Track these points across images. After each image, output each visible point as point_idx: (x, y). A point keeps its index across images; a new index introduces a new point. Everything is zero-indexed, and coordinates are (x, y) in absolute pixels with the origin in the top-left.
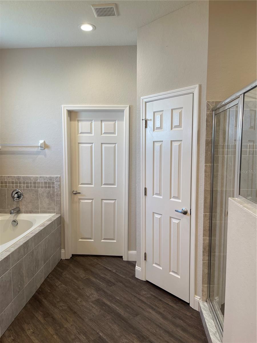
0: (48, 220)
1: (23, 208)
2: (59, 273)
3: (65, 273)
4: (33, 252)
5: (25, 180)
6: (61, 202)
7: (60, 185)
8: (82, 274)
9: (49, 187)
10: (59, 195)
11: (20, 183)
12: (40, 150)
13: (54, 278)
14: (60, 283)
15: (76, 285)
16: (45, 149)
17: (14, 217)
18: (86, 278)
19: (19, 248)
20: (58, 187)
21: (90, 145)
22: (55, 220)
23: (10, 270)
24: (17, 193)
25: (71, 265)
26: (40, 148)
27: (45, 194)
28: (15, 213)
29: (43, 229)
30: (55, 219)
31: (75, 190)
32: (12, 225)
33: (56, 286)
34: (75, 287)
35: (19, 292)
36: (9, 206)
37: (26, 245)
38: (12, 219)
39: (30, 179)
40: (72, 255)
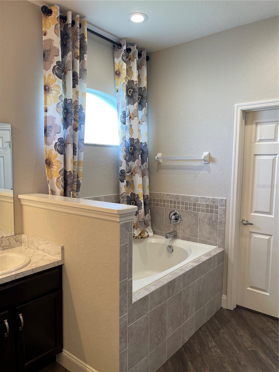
0: (206, 255)
1: (180, 233)
2: (215, 327)
3: (223, 331)
4: (180, 294)
5: (184, 200)
6: (225, 233)
7: (225, 211)
8: (246, 341)
9: (212, 212)
10: (223, 224)
11: (179, 203)
12: (203, 165)
13: (207, 334)
14: (214, 344)
15: (236, 355)
16: (209, 163)
17: (170, 242)
18: (252, 349)
19: (162, 288)
20: (222, 213)
21: (272, 157)
22: (215, 256)
23: (148, 315)
24: (174, 214)
25: (233, 321)
26: (203, 162)
27: (206, 220)
28: (171, 237)
29: (196, 266)
30: (215, 254)
31: (245, 220)
32: (167, 250)
33: (209, 347)
34: (233, 358)
35: (158, 344)
36: (166, 228)
37: (171, 285)
38: (168, 244)
39: (190, 199)
40: (237, 305)
